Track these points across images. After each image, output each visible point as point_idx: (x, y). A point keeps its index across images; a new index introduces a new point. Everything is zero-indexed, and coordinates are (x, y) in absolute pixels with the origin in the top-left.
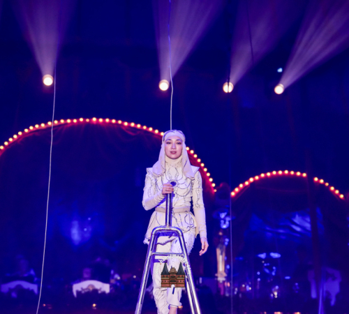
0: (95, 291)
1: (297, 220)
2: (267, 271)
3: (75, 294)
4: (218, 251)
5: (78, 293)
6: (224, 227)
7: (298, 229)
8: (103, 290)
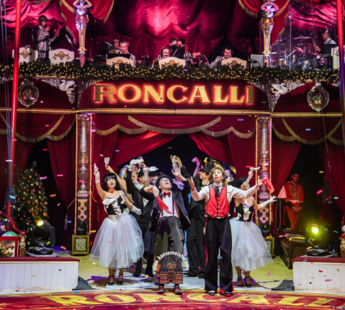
0: (175, 65)
1: (324, 10)
2: (300, 49)
3: (161, 67)
4: (265, 36)
5: (163, 66)
6: (270, 16)
7: (324, 17)
8: (180, 64)
